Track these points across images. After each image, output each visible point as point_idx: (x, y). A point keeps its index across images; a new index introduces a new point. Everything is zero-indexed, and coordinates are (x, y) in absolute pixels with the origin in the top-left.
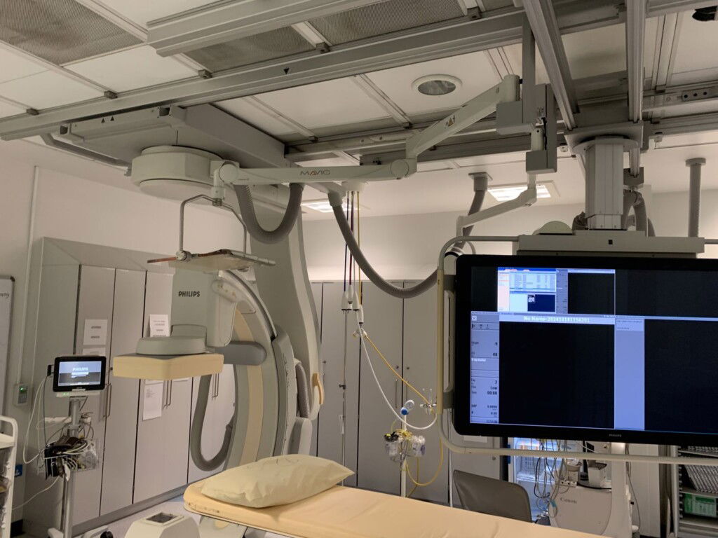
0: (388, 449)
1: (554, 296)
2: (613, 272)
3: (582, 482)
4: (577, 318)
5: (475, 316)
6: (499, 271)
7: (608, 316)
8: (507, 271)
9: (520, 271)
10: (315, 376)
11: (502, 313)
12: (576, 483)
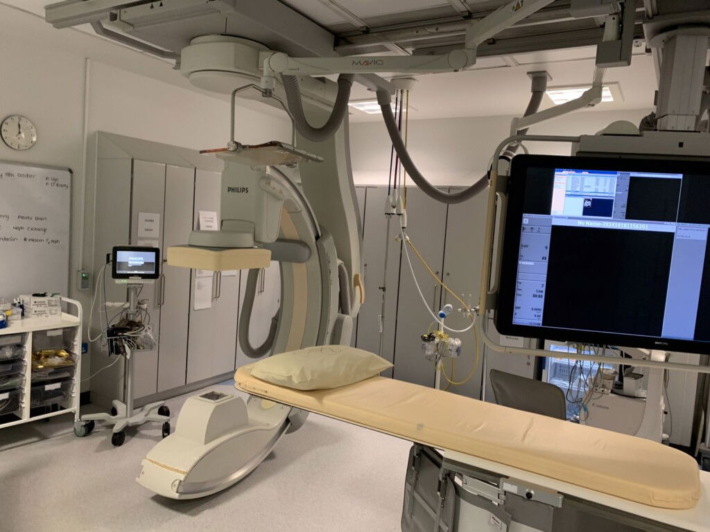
0: (424, 348)
1: (612, 201)
2: (680, 176)
3: (616, 390)
4: (634, 224)
5: (527, 219)
6: (556, 173)
7: (669, 223)
8: (565, 172)
9: (578, 174)
10: (356, 276)
11: (556, 217)
12: (610, 391)
